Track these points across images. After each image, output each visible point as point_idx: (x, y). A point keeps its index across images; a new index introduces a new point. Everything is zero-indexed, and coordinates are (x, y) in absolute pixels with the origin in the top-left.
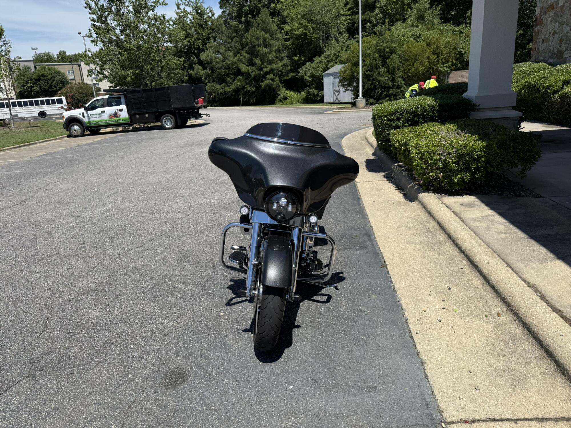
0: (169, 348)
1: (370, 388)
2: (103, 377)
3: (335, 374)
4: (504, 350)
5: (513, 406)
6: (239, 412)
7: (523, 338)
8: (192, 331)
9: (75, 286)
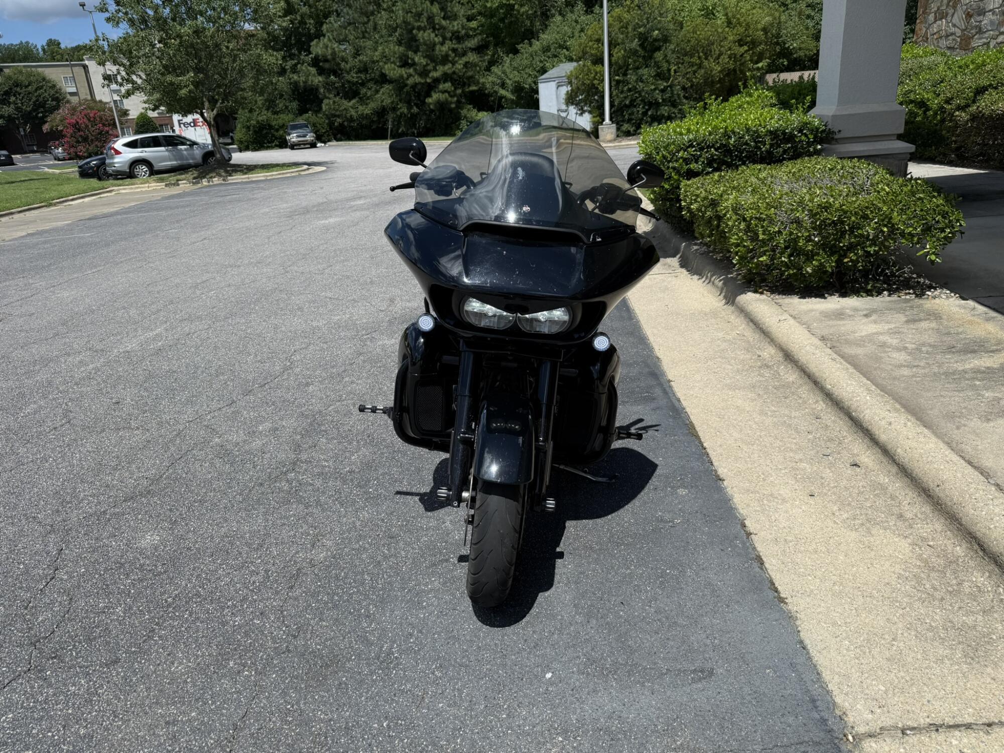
0: (302, 604)
1: (702, 671)
2: (177, 667)
3: (629, 646)
4: (939, 588)
5: (974, 698)
6: (454, 729)
7: (972, 564)
8: (344, 568)
9: (107, 486)
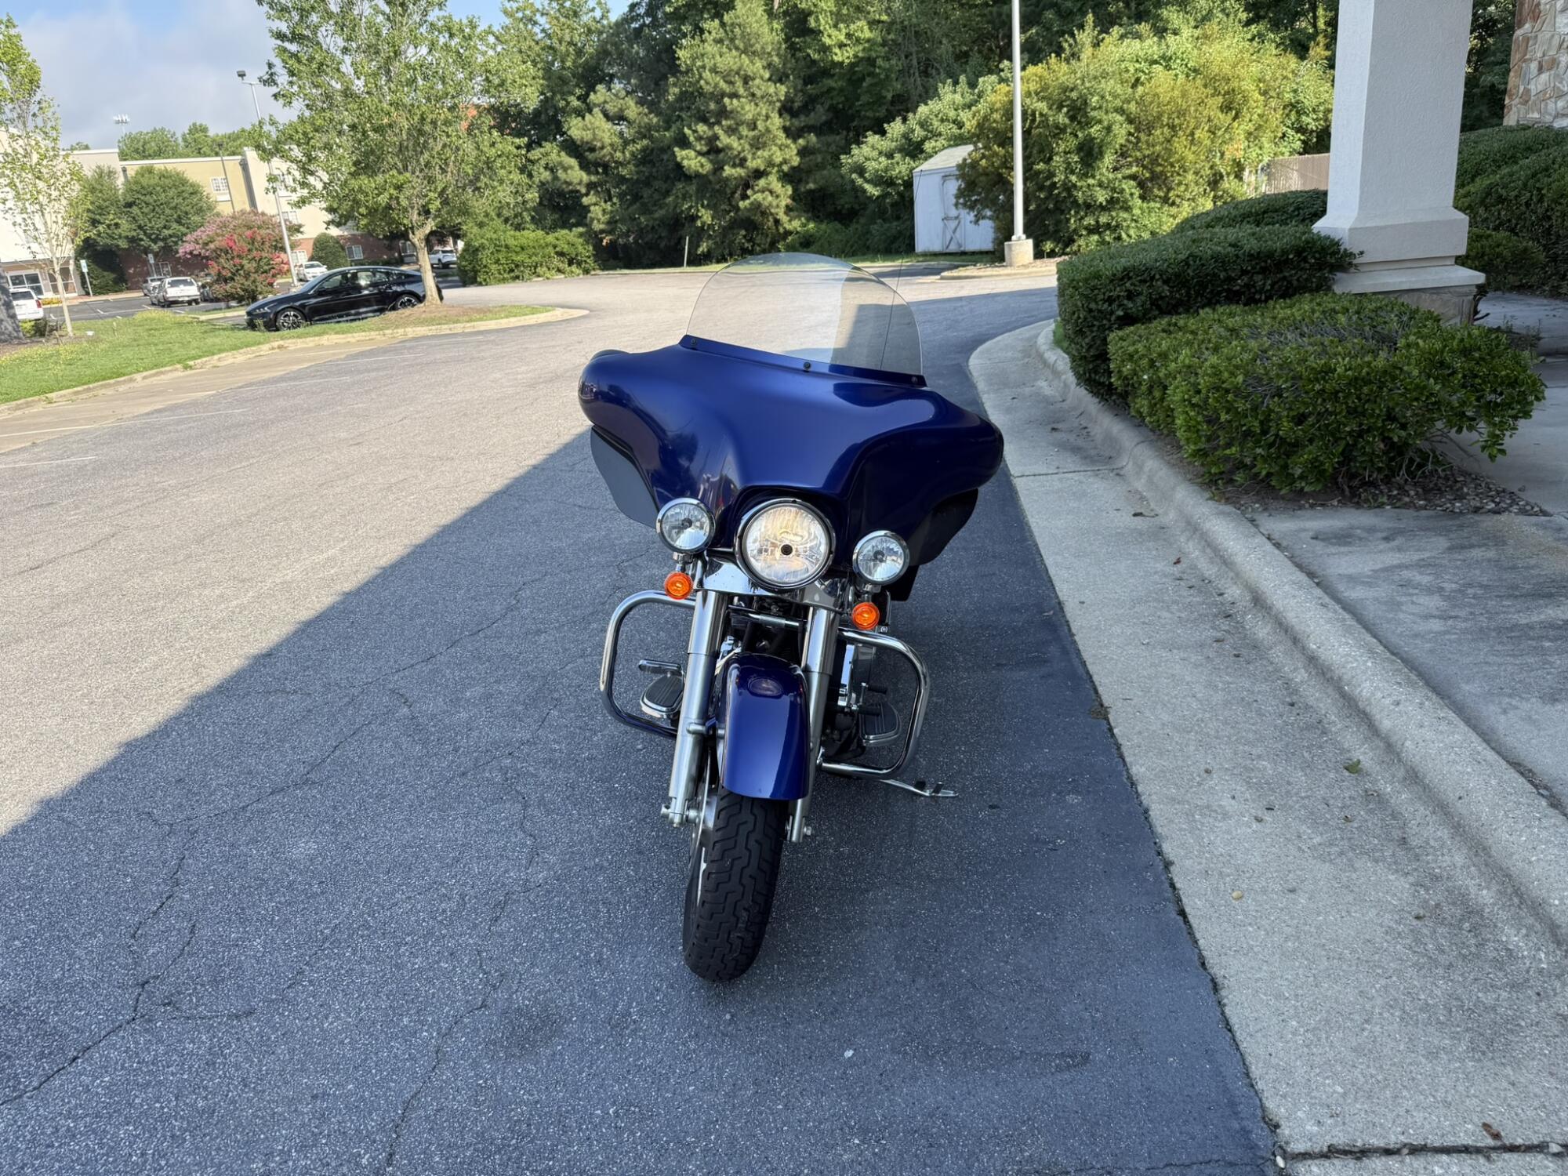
0: (509, 943)
1: (1070, 1057)
2: (332, 1023)
3: (970, 1017)
4: (1447, 949)
5: (1479, 1109)
6: (709, 1122)
7: (1503, 915)
8: (572, 894)
9: (250, 772)
